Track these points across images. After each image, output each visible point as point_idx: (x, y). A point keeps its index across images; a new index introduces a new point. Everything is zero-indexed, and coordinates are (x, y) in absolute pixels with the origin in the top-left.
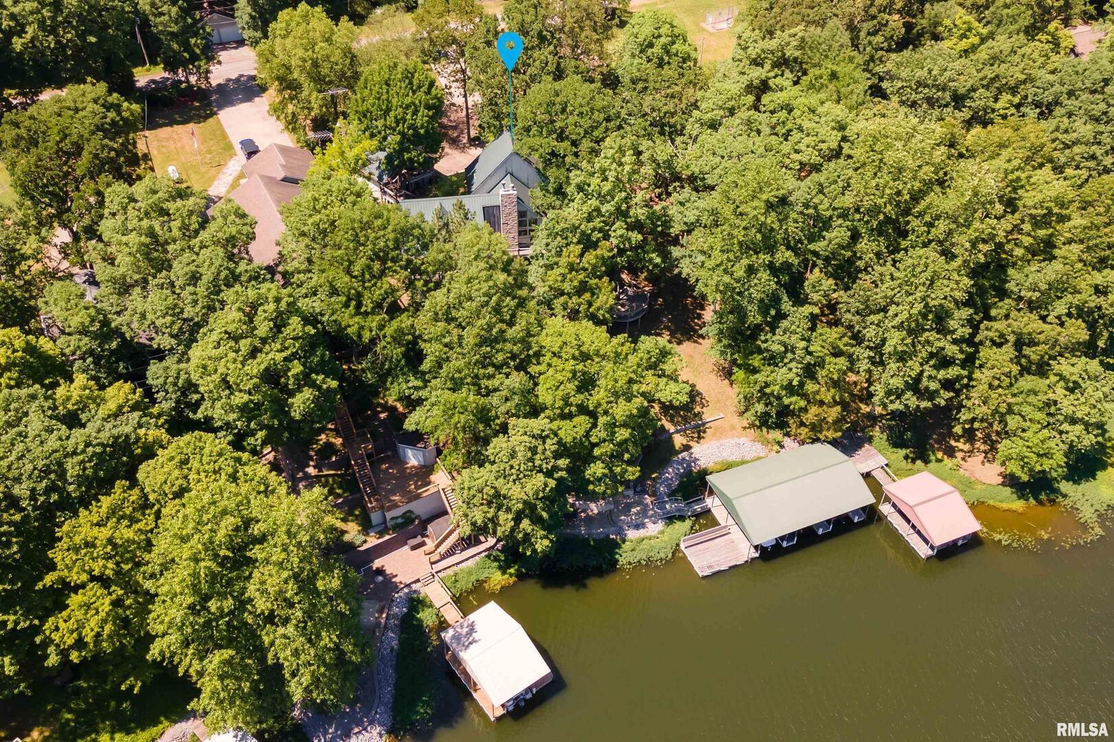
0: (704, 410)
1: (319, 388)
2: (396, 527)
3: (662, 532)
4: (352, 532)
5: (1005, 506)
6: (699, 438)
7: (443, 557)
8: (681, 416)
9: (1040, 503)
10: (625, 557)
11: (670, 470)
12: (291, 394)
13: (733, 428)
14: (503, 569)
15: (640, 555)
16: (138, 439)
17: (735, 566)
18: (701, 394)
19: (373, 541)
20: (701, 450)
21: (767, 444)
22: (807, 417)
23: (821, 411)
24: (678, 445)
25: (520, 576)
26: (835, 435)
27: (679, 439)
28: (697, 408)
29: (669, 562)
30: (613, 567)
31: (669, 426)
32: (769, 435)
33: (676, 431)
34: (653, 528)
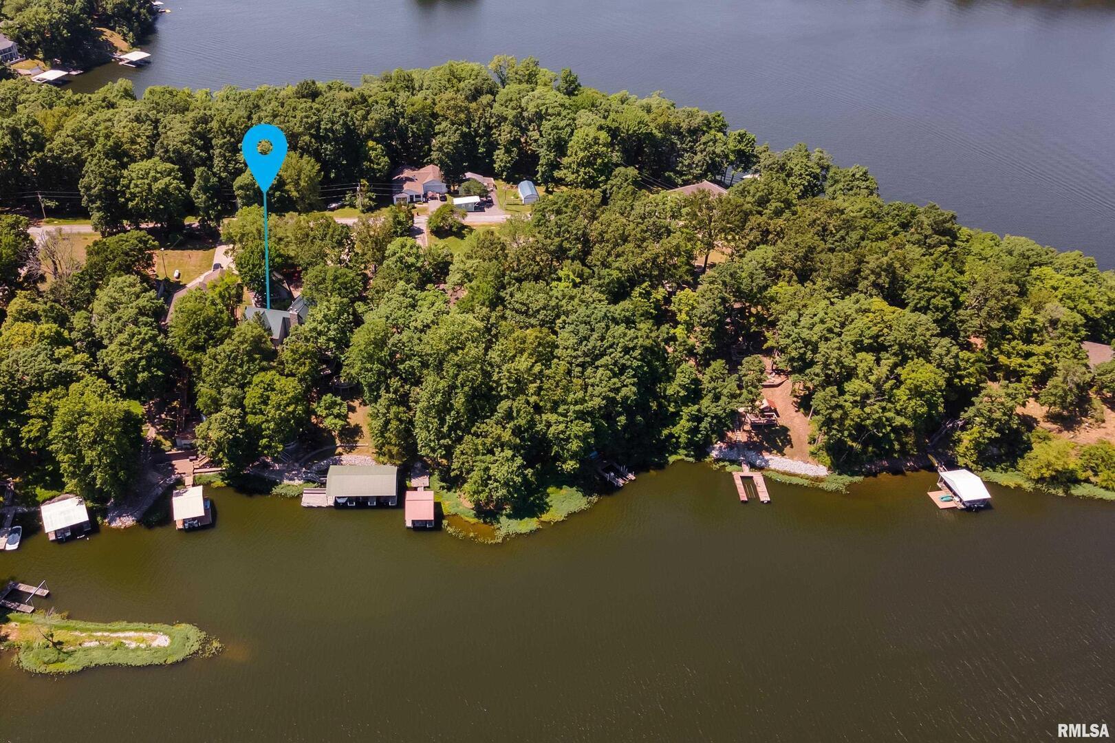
0: (360, 440)
1: (153, 373)
2: (186, 449)
3: (300, 485)
4: (167, 444)
5: (467, 519)
6: (350, 452)
7: (200, 468)
8: (347, 440)
9: (485, 522)
10: (276, 490)
11: (326, 461)
12: (139, 372)
13: (368, 451)
14: (223, 480)
15: (283, 491)
16: (76, 374)
17: (321, 507)
18: (362, 432)
19: (174, 451)
20: (346, 458)
21: (378, 462)
22: (385, 449)
23: (391, 448)
24: (337, 452)
25: (228, 485)
26: (399, 462)
27: (340, 450)
28: (357, 439)
29: (293, 497)
30: (268, 492)
31: (338, 443)
32: (381, 459)
33: (341, 446)
34: (297, 482)
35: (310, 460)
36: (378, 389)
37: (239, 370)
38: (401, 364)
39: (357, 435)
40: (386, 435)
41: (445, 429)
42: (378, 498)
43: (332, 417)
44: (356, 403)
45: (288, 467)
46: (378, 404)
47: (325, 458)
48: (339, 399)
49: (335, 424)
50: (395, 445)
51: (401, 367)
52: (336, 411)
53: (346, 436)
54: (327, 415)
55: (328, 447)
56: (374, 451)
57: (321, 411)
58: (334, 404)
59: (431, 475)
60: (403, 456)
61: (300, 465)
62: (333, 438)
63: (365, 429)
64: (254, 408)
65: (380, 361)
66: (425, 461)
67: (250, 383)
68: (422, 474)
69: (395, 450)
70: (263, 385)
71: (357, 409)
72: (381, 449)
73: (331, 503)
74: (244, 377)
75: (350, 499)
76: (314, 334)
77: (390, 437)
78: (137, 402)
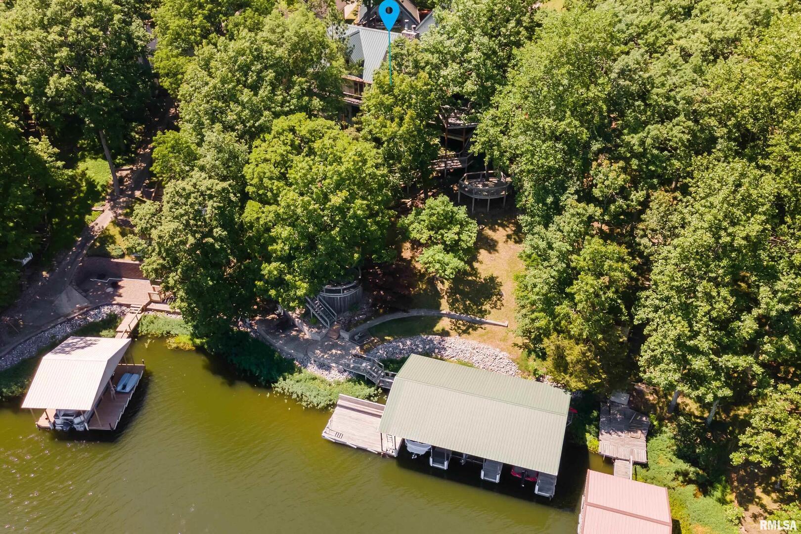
0: (493, 311)
3: (338, 385)
6: (464, 332)
7: (163, 302)
8: (465, 305)
10: (287, 384)
11: (408, 343)
13: (504, 340)
15: (298, 389)
17: (364, 450)
18: (501, 295)
19: (126, 260)
20: (455, 343)
21: (524, 370)
22: (549, 344)
23: (566, 343)
24: (439, 327)
25: (199, 349)
26: (576, 384)
27: (445, 324)
28: (487, 307)
29: (312, 409)
30: (267, 384)
31: (445, 307)
32: (533, 363)
33: (448, 315)
34: (335, 376)
35: (378, 331)
36: (562, 188)
37: (246, 95)
38: (634, 131)
39: (488, 297)
40: (558, 309)
41: (747, 325)
42: (507, 469)
43: (440, 246)
44: (500, 235)
45: (327, 337)
46: (553, 227)
47: (411, 332)
48: (461, 213)
49: (444, 265)
50: (578, 341)
51: (634, 139)
52: (450, 235)
53: (465, 295)
54: (431, 243)
55: (422, 313)
56: (520, 341)
57: (419, 230)
58: (449, 220)
59: (651, 433)
60: (591, 371)
61: (352, 339)
62: (437, 295)
63: (509, 289)
64: (260, 186)
65: (580, 111)
66: (641, 393)
67: (265, 129)
68: (629, 425)
69: (574, 352)
70: (291, 136)
71: (501, 246)
72: (538, 340)
73: (391, 447)
74: (256, 113)
75: (437, 453)
76: (435, 59)
77: (567, 316)
78: (107, 164)
